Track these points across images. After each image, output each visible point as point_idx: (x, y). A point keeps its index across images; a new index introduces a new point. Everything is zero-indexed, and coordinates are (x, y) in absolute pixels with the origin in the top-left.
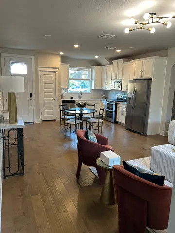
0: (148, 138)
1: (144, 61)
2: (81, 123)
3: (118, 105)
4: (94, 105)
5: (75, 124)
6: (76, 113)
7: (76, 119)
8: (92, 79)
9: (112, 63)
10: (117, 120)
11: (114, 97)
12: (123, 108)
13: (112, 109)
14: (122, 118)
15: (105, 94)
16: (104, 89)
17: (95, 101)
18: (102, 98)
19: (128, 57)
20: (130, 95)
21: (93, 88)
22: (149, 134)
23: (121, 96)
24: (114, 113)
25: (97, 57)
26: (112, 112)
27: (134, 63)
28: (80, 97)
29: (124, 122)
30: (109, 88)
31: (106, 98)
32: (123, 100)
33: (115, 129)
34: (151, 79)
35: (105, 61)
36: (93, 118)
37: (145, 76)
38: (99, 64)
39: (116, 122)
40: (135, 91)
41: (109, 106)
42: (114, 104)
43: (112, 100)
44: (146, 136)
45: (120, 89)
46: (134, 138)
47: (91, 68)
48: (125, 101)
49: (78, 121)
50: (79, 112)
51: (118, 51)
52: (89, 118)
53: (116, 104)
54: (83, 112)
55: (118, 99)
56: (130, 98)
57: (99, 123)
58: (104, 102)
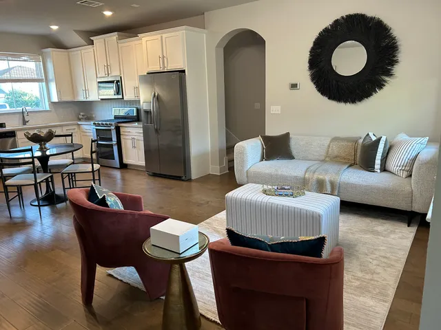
0: (193, 184)
1: (164, 36)
2: (47, 179)
3: (122, 130)
4: (71, 135)
5: (35, 185)
6: (33, 157)
7: (34, 171)
8: (47, 81)
9: (92, 43)
10: (125, 161)
11: (109, 114)
12: (133, 137)
13: (111, 140)
14: (135, 154)
15: (84, 110)
16: (82, 99)
17: (65, 128)
18: (80, 120)
19: (128, 30)
20: (144, 106)
21: (55, 99)
22: (194, 176)
23: (122, 111)
24: (115, 149)
25: (55, 28)
26: (111, 146)
27: (144, 40)
28: (25, 122)
29: (143, 163)
30: (91, 99)
31: (89, 119)
32: (128, 119)
33: (123, 179)
34: (184, 71)
35: (74, 38)
36: (73, 163)
37: (171, 67)
38: (59, 45)
39: (124, 166)
40: (157, 98)
41: (102, 134)
42: (113, 128)
43: (108, 121)
44: (190, 180)
45: (120, 97)
46: (171, 188)
47: (41, 54)
48: (137, 119)
49: (41, 177)
50: (38, 154)
51: (108, 13)
52: (66, 166)
53: (118, 129)
54: (48, 153)
55: (116, 117)
56: (147, 112)
57: (93, 171)
58: (89, 130)
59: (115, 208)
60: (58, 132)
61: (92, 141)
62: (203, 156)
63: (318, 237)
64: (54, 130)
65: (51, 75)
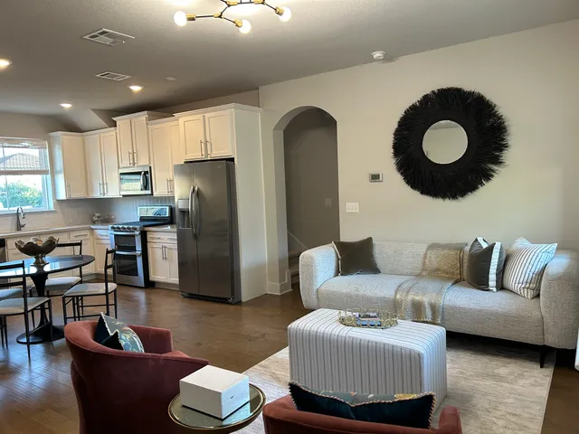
0: (245, 309)
1: (207, 115)
2: (42, 305)
3: (149, 236)
4: (80, 244)
5: (25, 313)
6: (24, 276)
7: (24, 295)
8: (53, 173)
9: (114, 124)
10: (153, 277)
11: (131, 215)
12: (165, 244)
13: (134, 249)
14: (165, 268)
15: (100, 210)
16: (97, 195)
17: (73, 235)
18: (94, 223)
19: (161, 108)
20: (180, 204)
21: (62, 196)
22: (245, 297)
23: (150, 211)
24: (140, 261)
25: (67, 106)
26: (134, 257)
27: (181, 121)
28: (19, 227)
29: (175, 279)
30: (110, 195)
31: (106, 221)
32: (158, 221)
33: (149, 303)
34: (233, 160)
35: (91, 118)
36: (81, 282)
37: (216, 154)
38: (71, 127)
39: (150, 285)
40: (197, 194)
41: (123, 242)
42: (137, 233)
43: (131, 224)
44: (239, 303)
45: (149, 192)
46: (212, 316)
47: (48, 139)
48: (170, 221)
49: (34, 302)
50: (34, 270)
51: (136, 89)
52: (71, 286)
53: (144, 235)
54: (47, 268)
55: (142, 219)
56: (184, 212)
57: (107, 293)
58: (106, 235)
59: (131, 350)
60: (62, 239)
61: (108, 252)
62: (258, 270)
63: (422, 395)
64: (56, 237)
65: (59, 165)
